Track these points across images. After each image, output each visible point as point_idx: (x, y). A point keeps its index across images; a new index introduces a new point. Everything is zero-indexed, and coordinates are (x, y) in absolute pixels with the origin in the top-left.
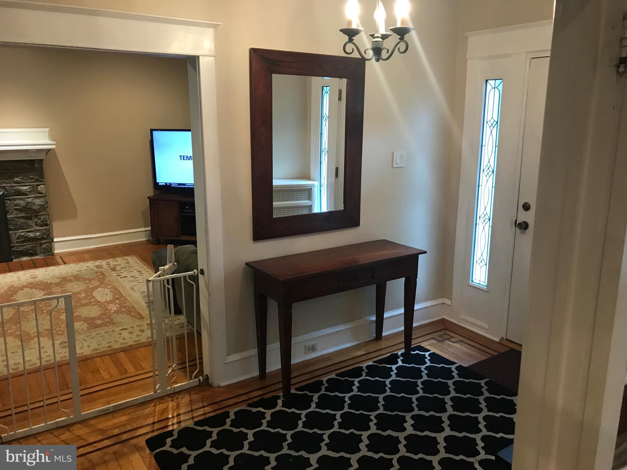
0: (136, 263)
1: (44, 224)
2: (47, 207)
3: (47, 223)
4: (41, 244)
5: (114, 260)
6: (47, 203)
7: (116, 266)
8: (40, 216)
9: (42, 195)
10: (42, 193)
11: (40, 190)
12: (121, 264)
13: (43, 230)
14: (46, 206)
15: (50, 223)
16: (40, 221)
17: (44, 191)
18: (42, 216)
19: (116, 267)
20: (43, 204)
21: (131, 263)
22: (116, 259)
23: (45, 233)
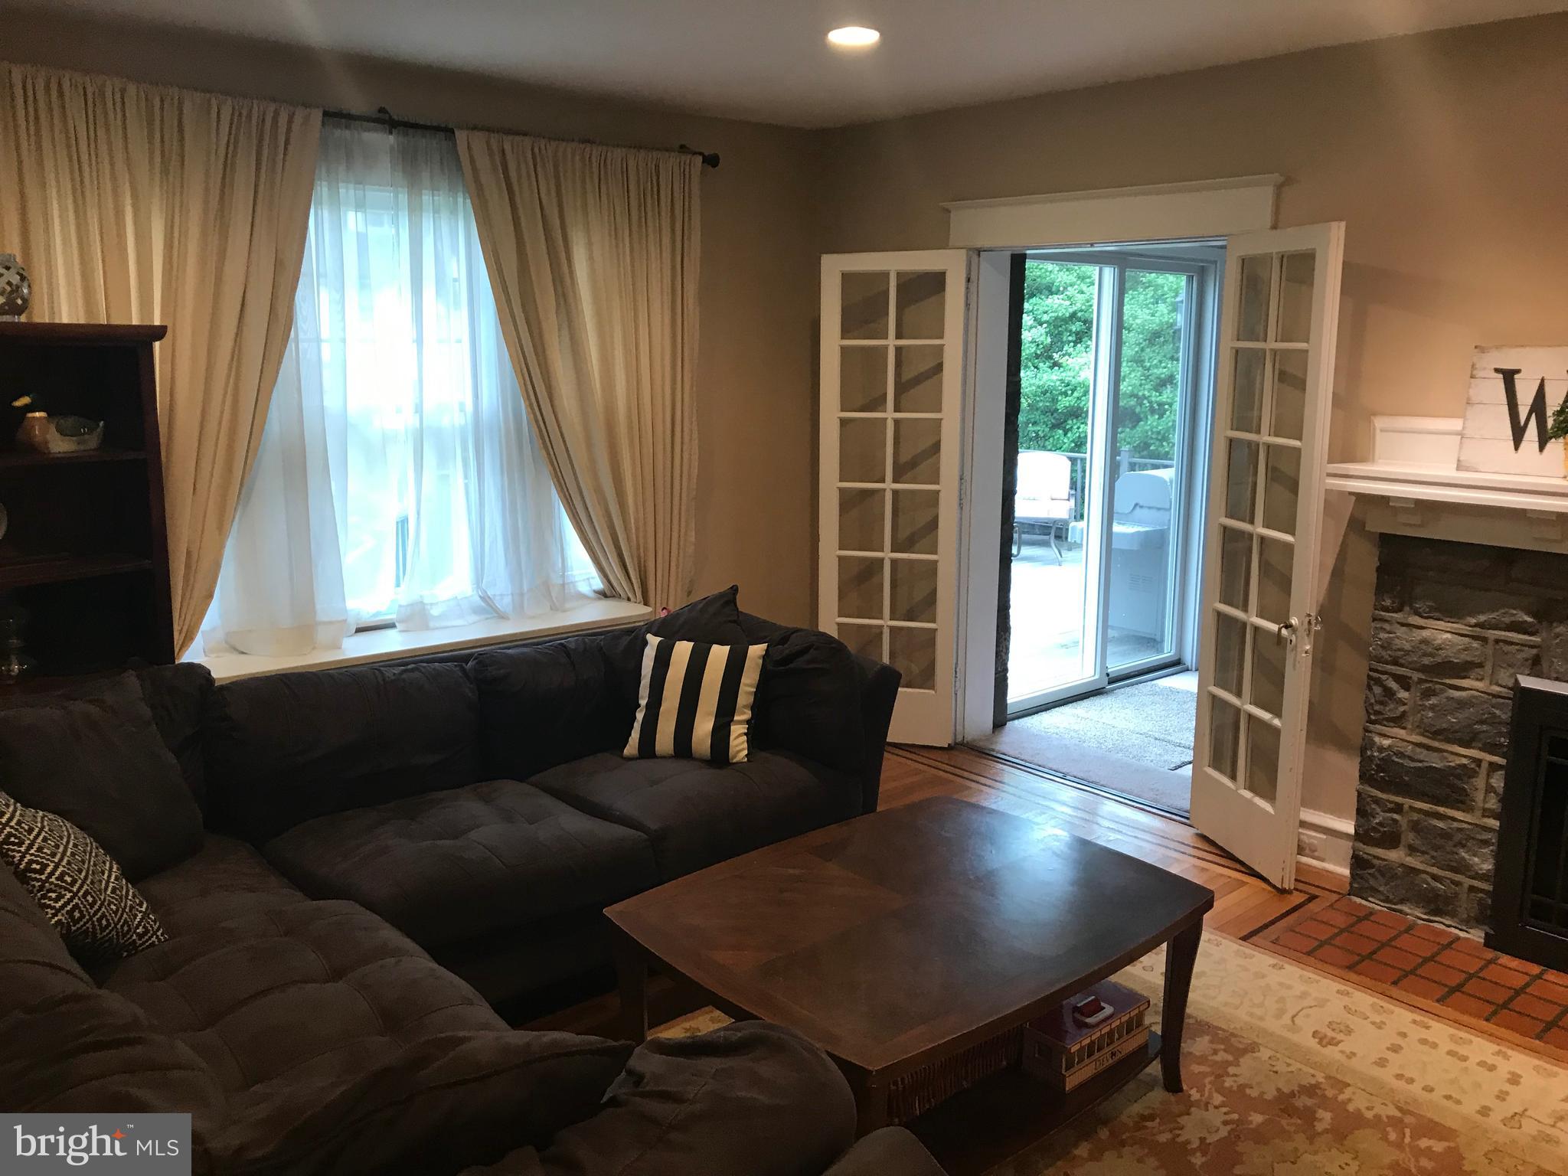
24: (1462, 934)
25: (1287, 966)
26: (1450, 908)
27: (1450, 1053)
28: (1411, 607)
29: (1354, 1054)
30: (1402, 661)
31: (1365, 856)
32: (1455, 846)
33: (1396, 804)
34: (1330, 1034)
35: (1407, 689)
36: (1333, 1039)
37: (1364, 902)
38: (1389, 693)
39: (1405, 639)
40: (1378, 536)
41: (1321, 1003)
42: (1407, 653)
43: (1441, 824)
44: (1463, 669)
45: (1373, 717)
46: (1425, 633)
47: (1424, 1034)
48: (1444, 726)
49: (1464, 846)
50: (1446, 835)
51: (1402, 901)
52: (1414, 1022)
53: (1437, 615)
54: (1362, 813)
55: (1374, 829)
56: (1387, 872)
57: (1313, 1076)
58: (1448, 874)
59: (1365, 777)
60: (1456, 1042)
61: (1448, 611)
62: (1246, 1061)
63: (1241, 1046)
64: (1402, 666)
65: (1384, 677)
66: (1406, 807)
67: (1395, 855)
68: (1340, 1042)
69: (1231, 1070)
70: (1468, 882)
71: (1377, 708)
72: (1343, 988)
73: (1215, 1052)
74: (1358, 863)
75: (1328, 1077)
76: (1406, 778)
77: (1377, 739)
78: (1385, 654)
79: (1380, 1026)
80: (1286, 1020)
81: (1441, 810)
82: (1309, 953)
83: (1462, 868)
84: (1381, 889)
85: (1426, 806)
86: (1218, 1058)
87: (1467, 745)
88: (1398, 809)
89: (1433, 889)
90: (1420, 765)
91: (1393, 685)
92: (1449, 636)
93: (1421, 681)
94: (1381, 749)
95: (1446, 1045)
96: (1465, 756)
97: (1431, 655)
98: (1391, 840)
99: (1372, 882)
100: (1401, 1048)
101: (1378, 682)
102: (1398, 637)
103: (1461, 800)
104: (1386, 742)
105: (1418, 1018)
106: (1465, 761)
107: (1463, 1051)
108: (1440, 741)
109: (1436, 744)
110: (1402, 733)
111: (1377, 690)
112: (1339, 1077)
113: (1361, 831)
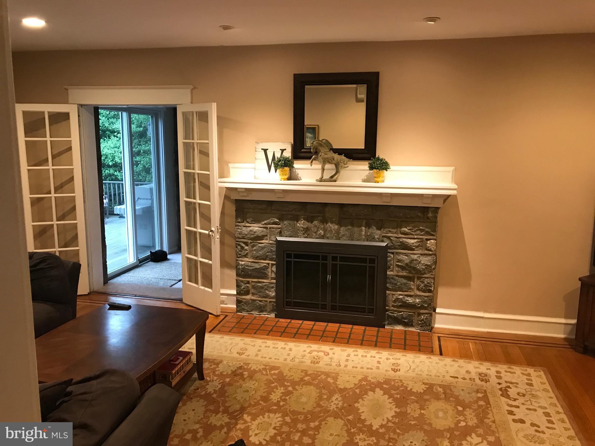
0: (545, 390)
1: (427, 290)
2: (434, 269)
3: (430, 288)
4: (419, 314)
5: (509, 370)
6: (435, 263)
7: (511, 386)
8: (423, 279)
9: (431, 252)
10: (430, 250)
11: (429, 246)
12: (518, 384)
13: (425, 296)
14: (433, 267)
15: (434, 289)
16: (422, 285)
17: (433, 248)
18: (426, 279)
19: (509, 387)
20: (429, 264)
21: (536, 387)
22: (512, 368)
23: (426, 301)
24: (269, 316)
25: (224, 337)
26: (265, 309)
27: (273, 348)
28: (246, 221)
29: (249, 355)
30: (245, 237)
31: (240, 299)
32: (265, 290)
33: (248, 281)
34: (241, 352)
35: (247, 245)
36: (243, 353)
37: (241, 314)
38: (242, 248)
39: (245, 230)
40: (234, 201)
41: (237, 344)
42: (246, 235)
43: (260, 285)
44: (262, 238)
45: (238, 256)
46: (251, 228)
47: (266, 345)
48: (259, 255)
49: (267, 290)
50: (262, 287)
51: (252, 311)
52: (263, 342)
53: (253, 222)
54: (238, 286)
55: (242, 290)
56: (247, 303)
57: (240, 364)
58: (264, 299)
59: (238, 275)
60: (274, 344)
61: (257, 221)
62: (220, 366)
63: (217, 362)
64: (245, 239)
65: (240, 243)
66: (250, 282)
67: (248, 297)
68: (245, 353)
69: (217, 369)
70: (269, 300)
71: (239, 253)
72: (242, 338)
73: (211, 366)
74: (238, 302)
75: (244, 363)
76: (250, 273)
77: (240, 262)
78: (240, 236)
79: (254, 346)
80: (229, 351)
81: (260, 280)
82: (229, 332)
83: (267, 296)
84: (246, 308)
85: (256, 280)
86: (212, 367)
87: (265, 260)
88: (248, 282)
89: (260, 305)
90: (253, 268)
91: (244, 245)
92: (257, 228)
93: (251, 243)
94: (242, 265)
95: (272, 346)
96: (265, 263)
97: (253, 234)
98: (247, 293)
99: (243, 307)
100: (261, 350)
101: (239, 245)
102: (243, 231)
103: (265, 277)
104: (243, 263)
105: (263, 341)
106: (265, 264)
107: (276, 346)
108: (258, 260)
109: (257, 261)
110: (247, 259)
111: (239, 247)
112: (247, 362)
113: (238, 292)
